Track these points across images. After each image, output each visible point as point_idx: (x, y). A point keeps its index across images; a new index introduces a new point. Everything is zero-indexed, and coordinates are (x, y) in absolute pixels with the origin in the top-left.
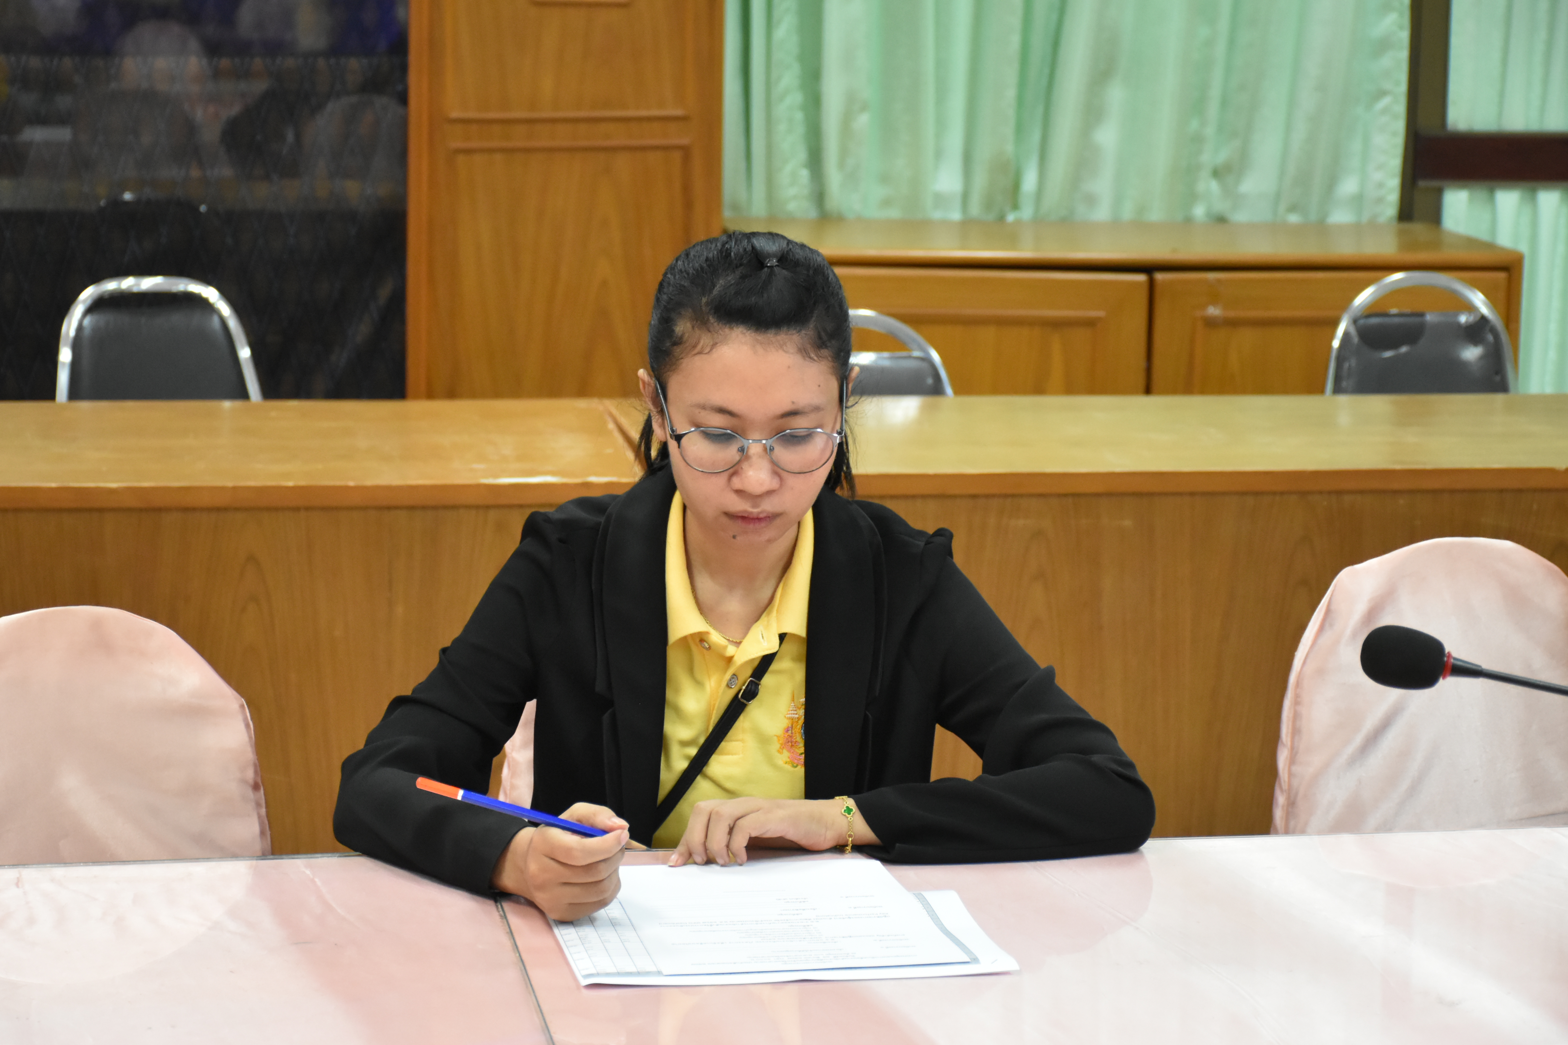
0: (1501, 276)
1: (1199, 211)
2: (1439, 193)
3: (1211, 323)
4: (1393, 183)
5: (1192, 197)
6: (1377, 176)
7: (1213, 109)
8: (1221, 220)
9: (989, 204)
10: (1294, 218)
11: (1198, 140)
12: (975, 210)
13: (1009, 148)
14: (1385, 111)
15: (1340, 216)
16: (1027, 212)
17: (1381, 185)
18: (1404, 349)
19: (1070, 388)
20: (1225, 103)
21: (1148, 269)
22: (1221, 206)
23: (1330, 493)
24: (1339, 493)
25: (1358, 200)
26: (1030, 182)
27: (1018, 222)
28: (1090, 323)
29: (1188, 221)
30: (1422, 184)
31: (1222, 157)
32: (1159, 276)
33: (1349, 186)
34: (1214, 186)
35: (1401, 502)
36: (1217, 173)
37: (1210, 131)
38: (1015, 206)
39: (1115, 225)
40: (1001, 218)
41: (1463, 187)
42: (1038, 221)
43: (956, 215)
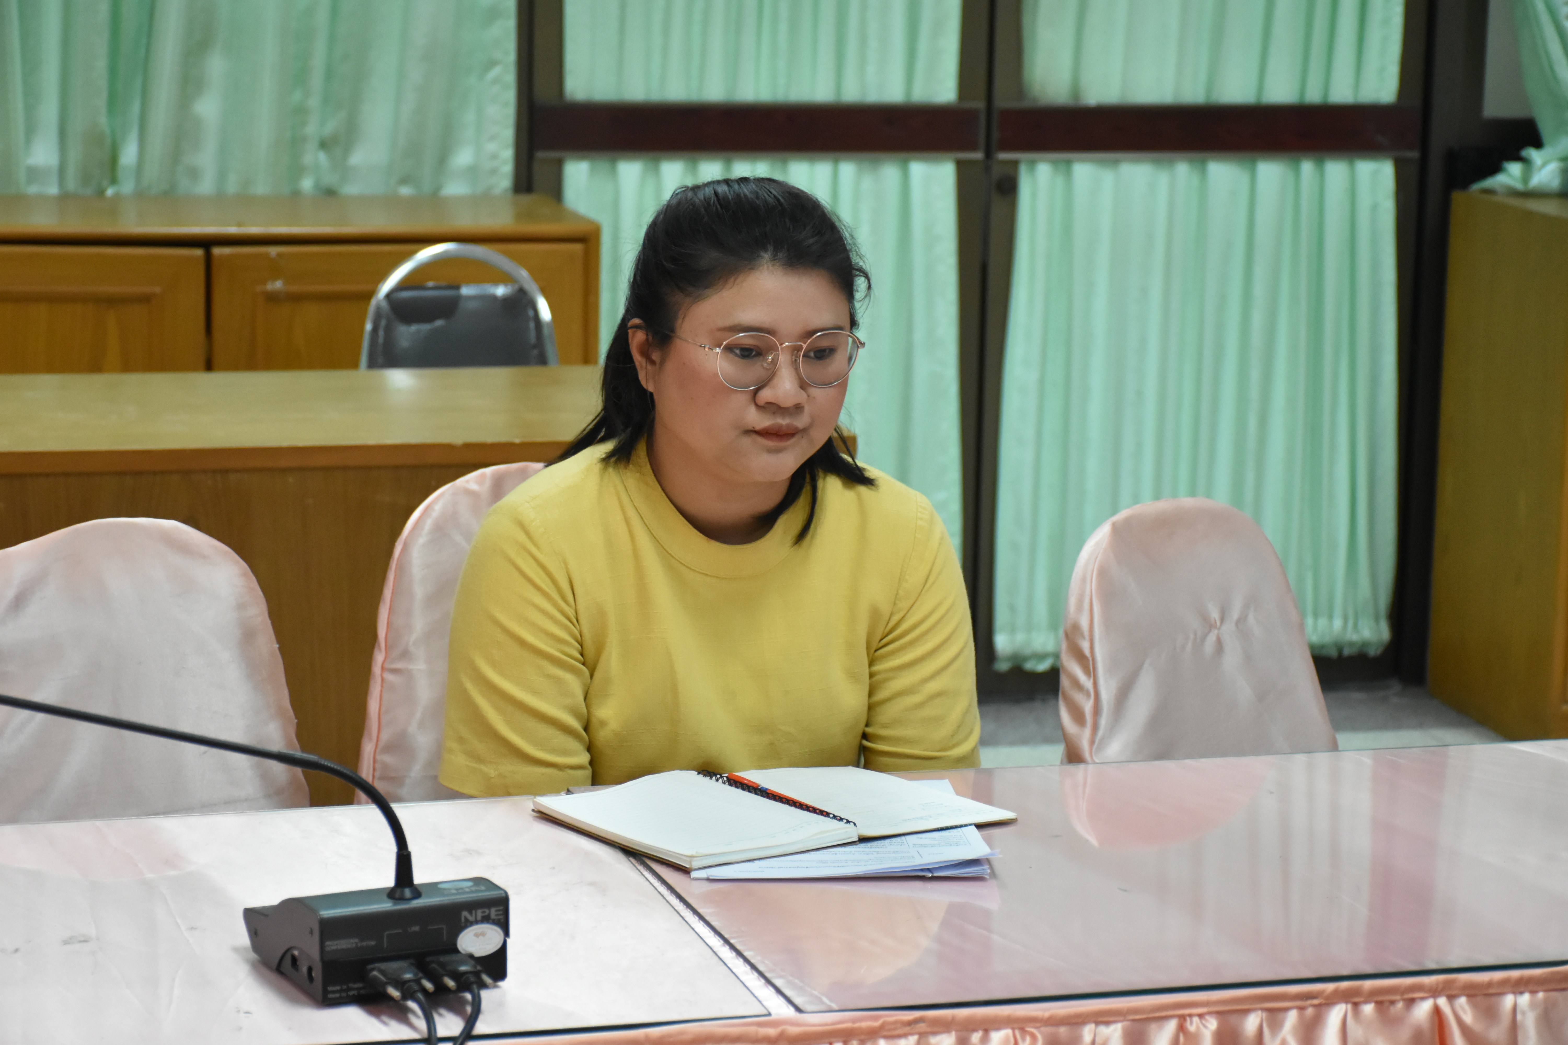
0: (578, 247)
1: (307, 184)
2: (559, 165)
3: (272, 298)
4: (507, 154)
5: (297, 170)
6: (491, 147)
7: (317, 80)
8: (330, 193)
9: (85, 178)
10: (405, 191)
11: (301, 112)
12: (71, 185)
13: (103, 120)
14: (495, 81)
15: (454, 188)
16: (127, 187)
17: (494, 157)
18: (439, 323)
19: (127, 366)
20: (329, 74)
21: (206, 243)
22: (330, 179)
23: (214, 471)
24: (225, 472)
25: (472, 171)
26: (129, 155)
27: (117, 197)
28: (145, 299)
29: (296, 194)
30: (540, 155)
31: (330, 128)
32: (217, 251)
33: (463, 158)
34: (322, 157)
35: (291, 480)
36: (324, 145)
37: (314, 102)
38: (114, 181)
39: (220, 199)
40: (101, 193)
41: (583, 158)
42: (140, 195)
43: (53, 190)
